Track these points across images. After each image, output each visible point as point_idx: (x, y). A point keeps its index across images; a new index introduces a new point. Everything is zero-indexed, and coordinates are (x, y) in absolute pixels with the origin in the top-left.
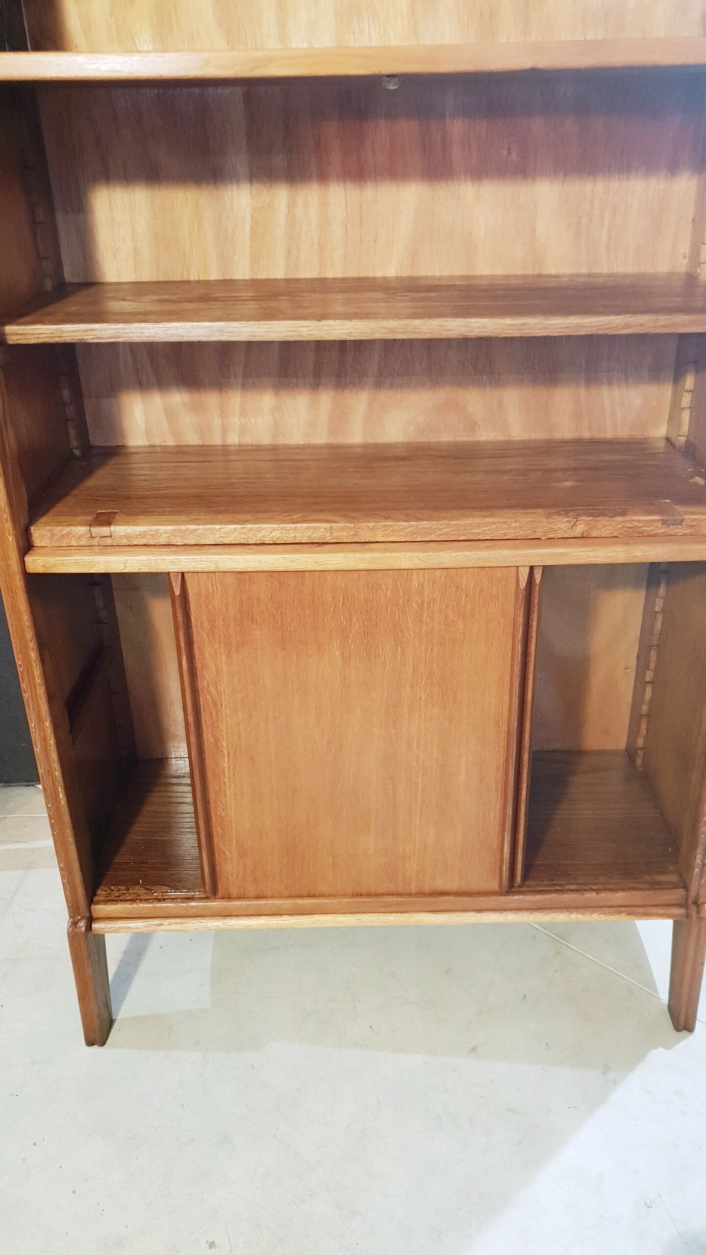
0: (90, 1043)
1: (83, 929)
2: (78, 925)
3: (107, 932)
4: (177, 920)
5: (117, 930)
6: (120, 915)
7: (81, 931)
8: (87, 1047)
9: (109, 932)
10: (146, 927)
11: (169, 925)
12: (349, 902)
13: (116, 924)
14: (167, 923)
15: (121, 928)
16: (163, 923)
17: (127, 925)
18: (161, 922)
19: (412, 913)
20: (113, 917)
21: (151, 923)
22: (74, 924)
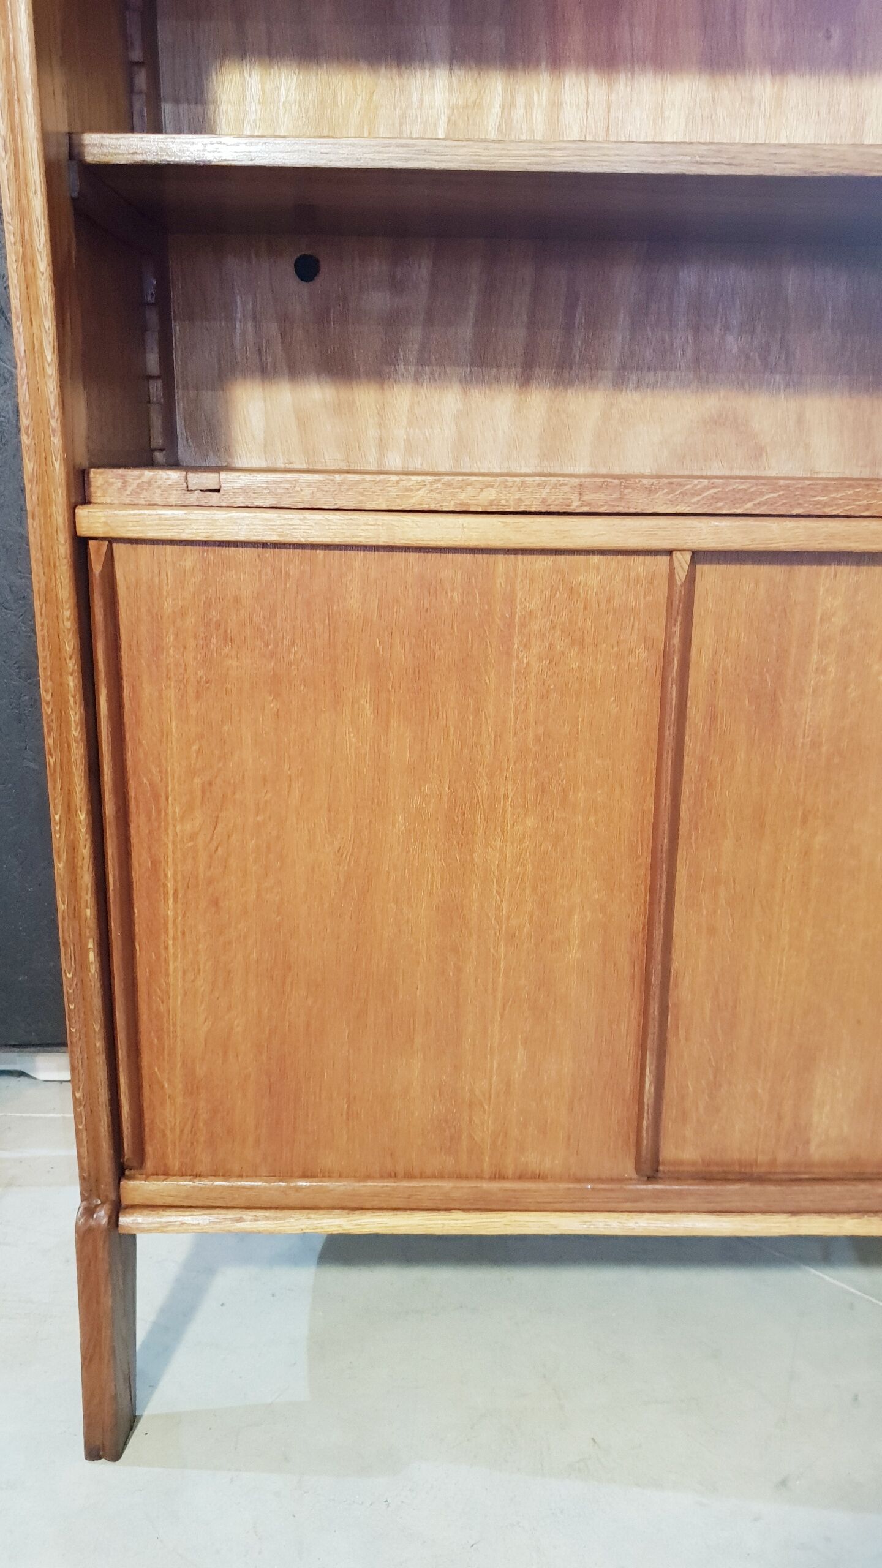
0: (94, 1453)
1: (104, 1221)
2: (95, 1216)
3: (143, 1230)
4: (268, 1213)
5: (162, 1229)
6: (169, 1201)
7: (99, 1225)
8: (87, 1461)
9: (149, 1231)
10: (214, 1223)
11: (255, 1220)
12: (569, 1189)
13: (162, 1216)
14: (250, 1218)
15: (169, 1224)
16: (244, 1217)
17: (181, 1219)
18: (239, 1216)
19: (678, 1215)
20: (158, 1204)
21: (221, 1217)
22: (89, 1211)
